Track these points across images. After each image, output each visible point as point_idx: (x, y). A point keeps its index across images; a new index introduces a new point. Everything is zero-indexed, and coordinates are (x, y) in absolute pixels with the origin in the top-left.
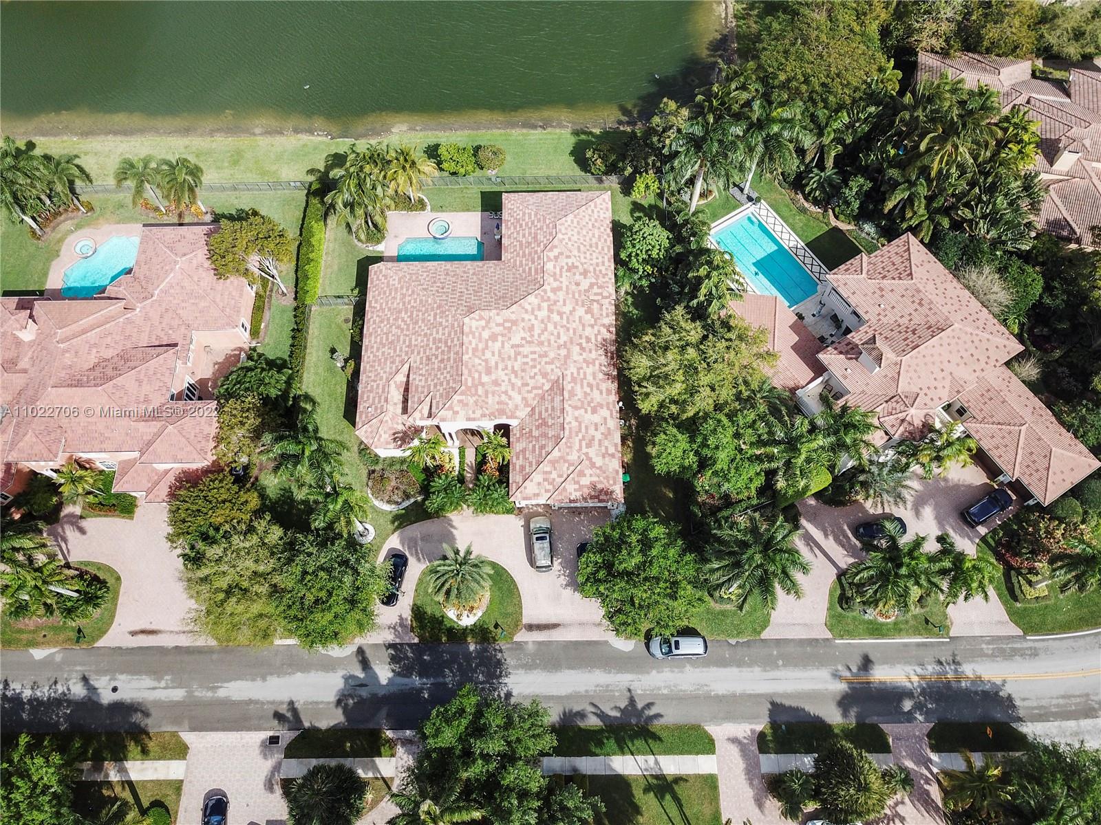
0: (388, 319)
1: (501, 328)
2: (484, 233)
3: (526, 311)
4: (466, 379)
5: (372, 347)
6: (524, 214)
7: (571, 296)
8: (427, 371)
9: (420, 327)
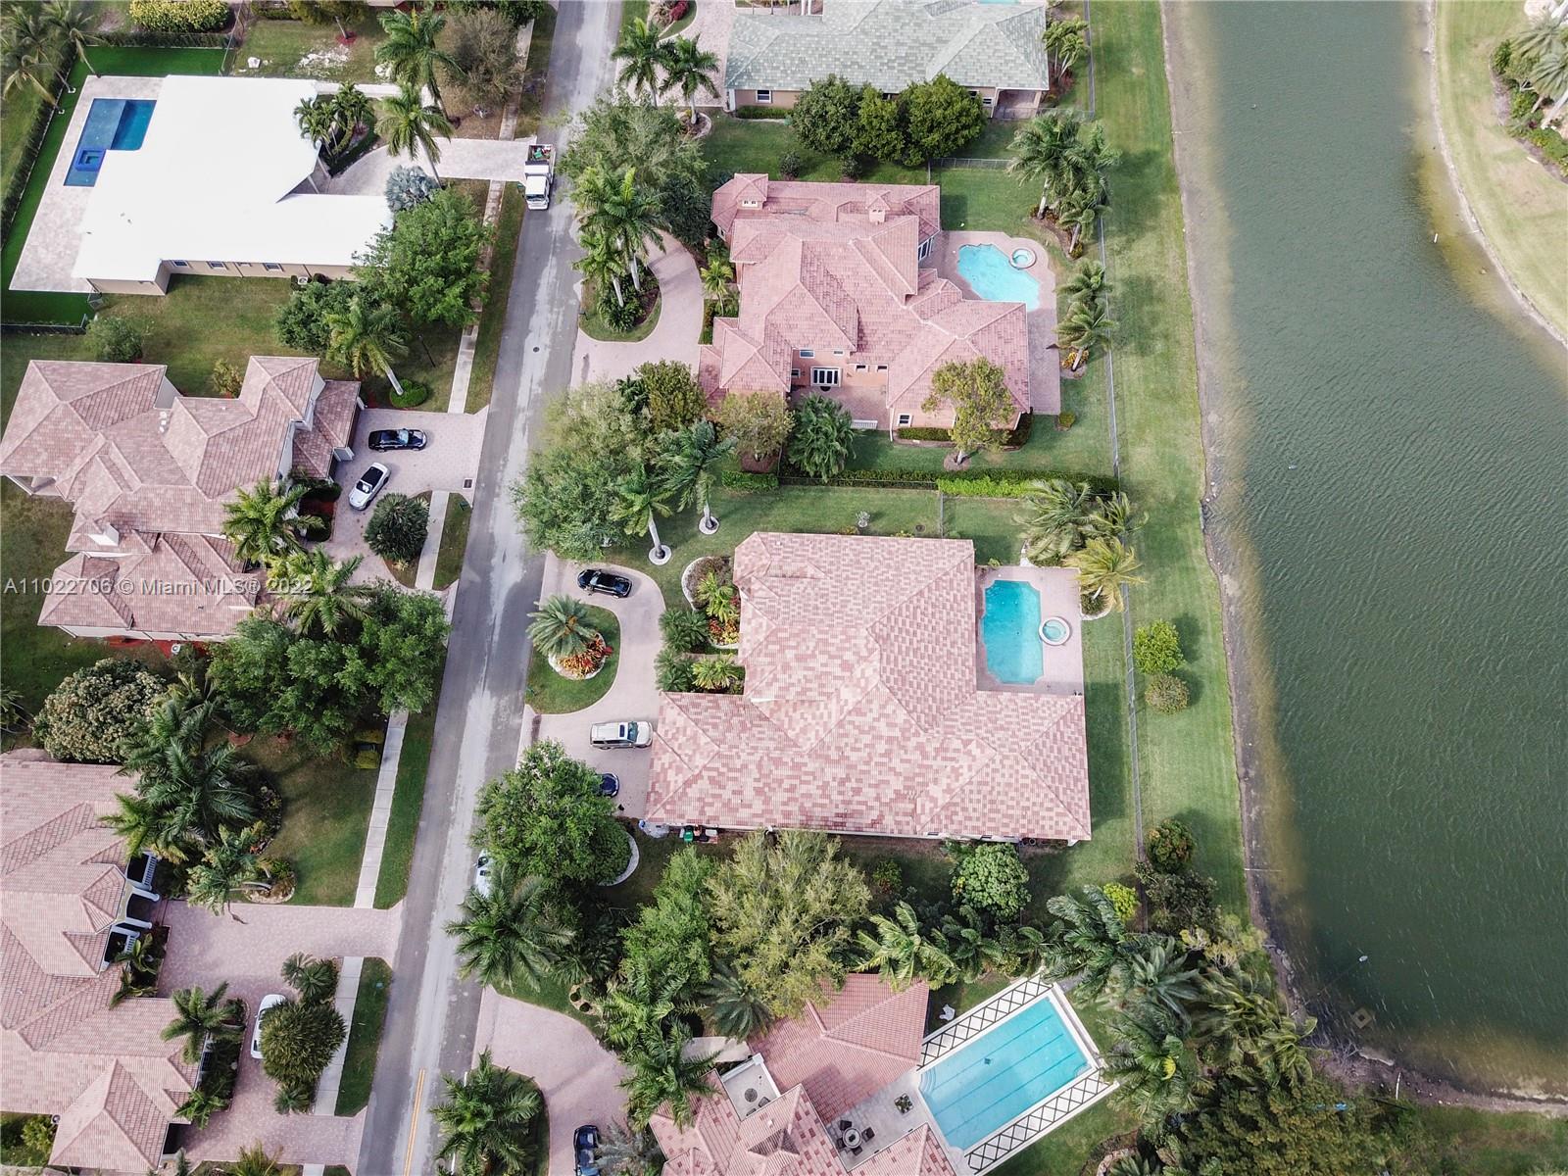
0: (890, 559)
1: (859, 676)
5: (859, 545)
6: (1043, 718)
7: (917, 771)
9: (869, 588)
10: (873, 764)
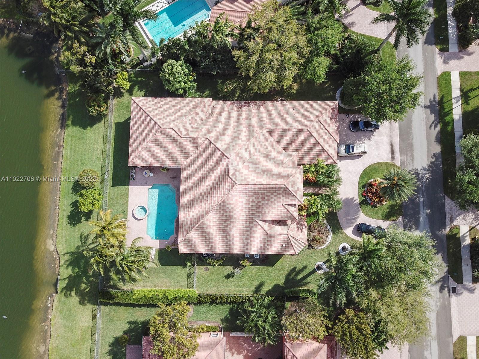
0: (223, 237)
1: (240, 163)
2: (146, 184)
3: (228, 148)
4: (279, 182)
5: (240, 247)
6: (149, 151)
7: (211, 123)
8: (267, 208)
9: (235, 214)
10: (232, 125)
